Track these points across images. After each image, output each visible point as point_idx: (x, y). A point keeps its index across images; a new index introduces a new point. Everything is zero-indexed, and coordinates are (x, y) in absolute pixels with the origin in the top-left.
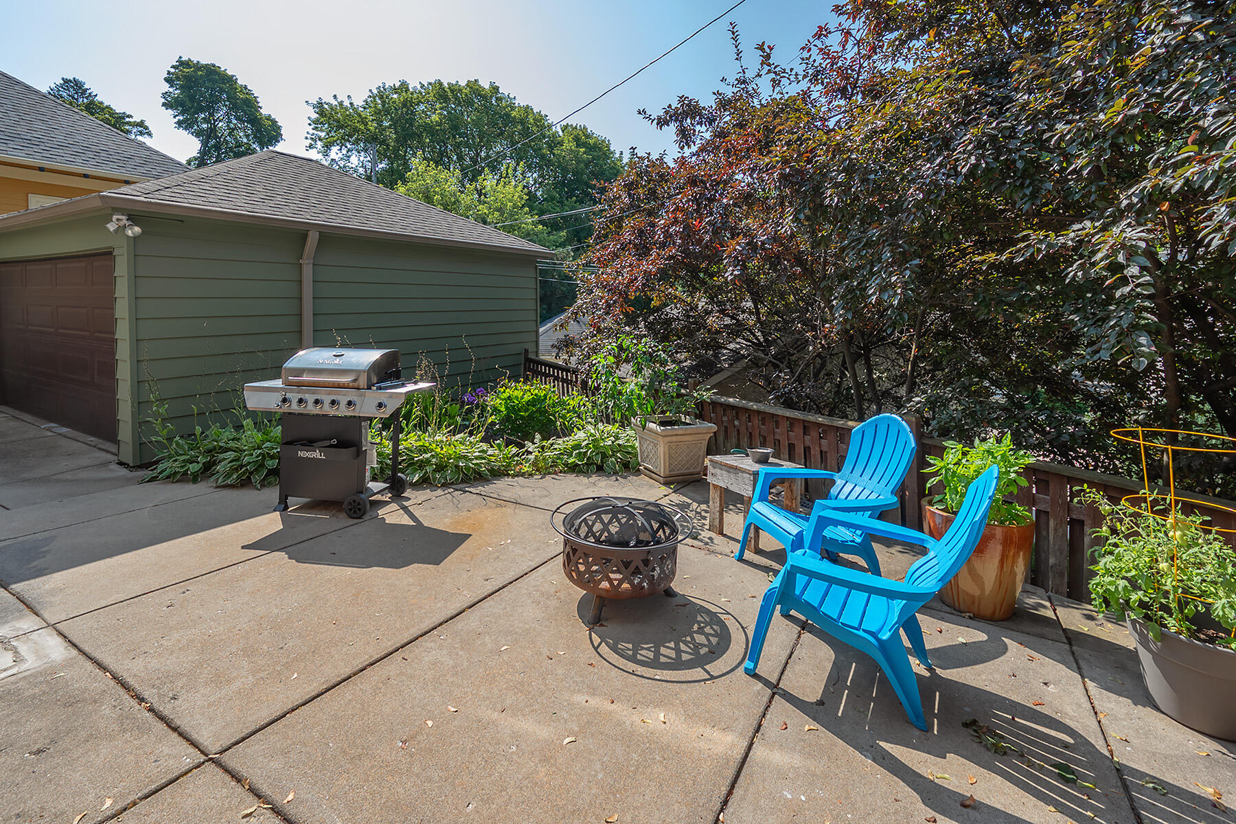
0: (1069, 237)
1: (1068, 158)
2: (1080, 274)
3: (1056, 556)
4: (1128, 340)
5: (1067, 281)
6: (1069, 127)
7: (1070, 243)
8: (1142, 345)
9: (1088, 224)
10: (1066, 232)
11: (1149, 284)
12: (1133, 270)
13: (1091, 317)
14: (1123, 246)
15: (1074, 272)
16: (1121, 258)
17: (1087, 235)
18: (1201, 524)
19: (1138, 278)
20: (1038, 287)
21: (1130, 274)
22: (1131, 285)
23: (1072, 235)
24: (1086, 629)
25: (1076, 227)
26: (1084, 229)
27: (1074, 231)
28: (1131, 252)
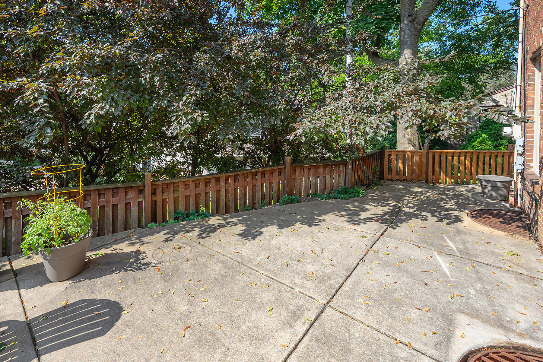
0: (15, 83)
1: (15, 47)
2: (21, 102)
3: (15, 236)
4: (43, 131)
5: (15, 105)
6: (14, 31)
7: (15, 87)
8: (48, 133)
9: (24, 79)
10: (13, 81)
11: (47, 107)
12: (42, 101)
13: (29, 122)
14: (38, 90)
15: (18, 100)
16: (36, 95)
17: (24, 84)
18: (64, 200)
19: (43, 104)
20: (5, 108)
21: (40, 102)
22: (41, 107)
23: (16, 83)
24: (25, 264)
25: (19, 79)
26: (22, 81)
27: (17, 81)
28: (41, 93)
